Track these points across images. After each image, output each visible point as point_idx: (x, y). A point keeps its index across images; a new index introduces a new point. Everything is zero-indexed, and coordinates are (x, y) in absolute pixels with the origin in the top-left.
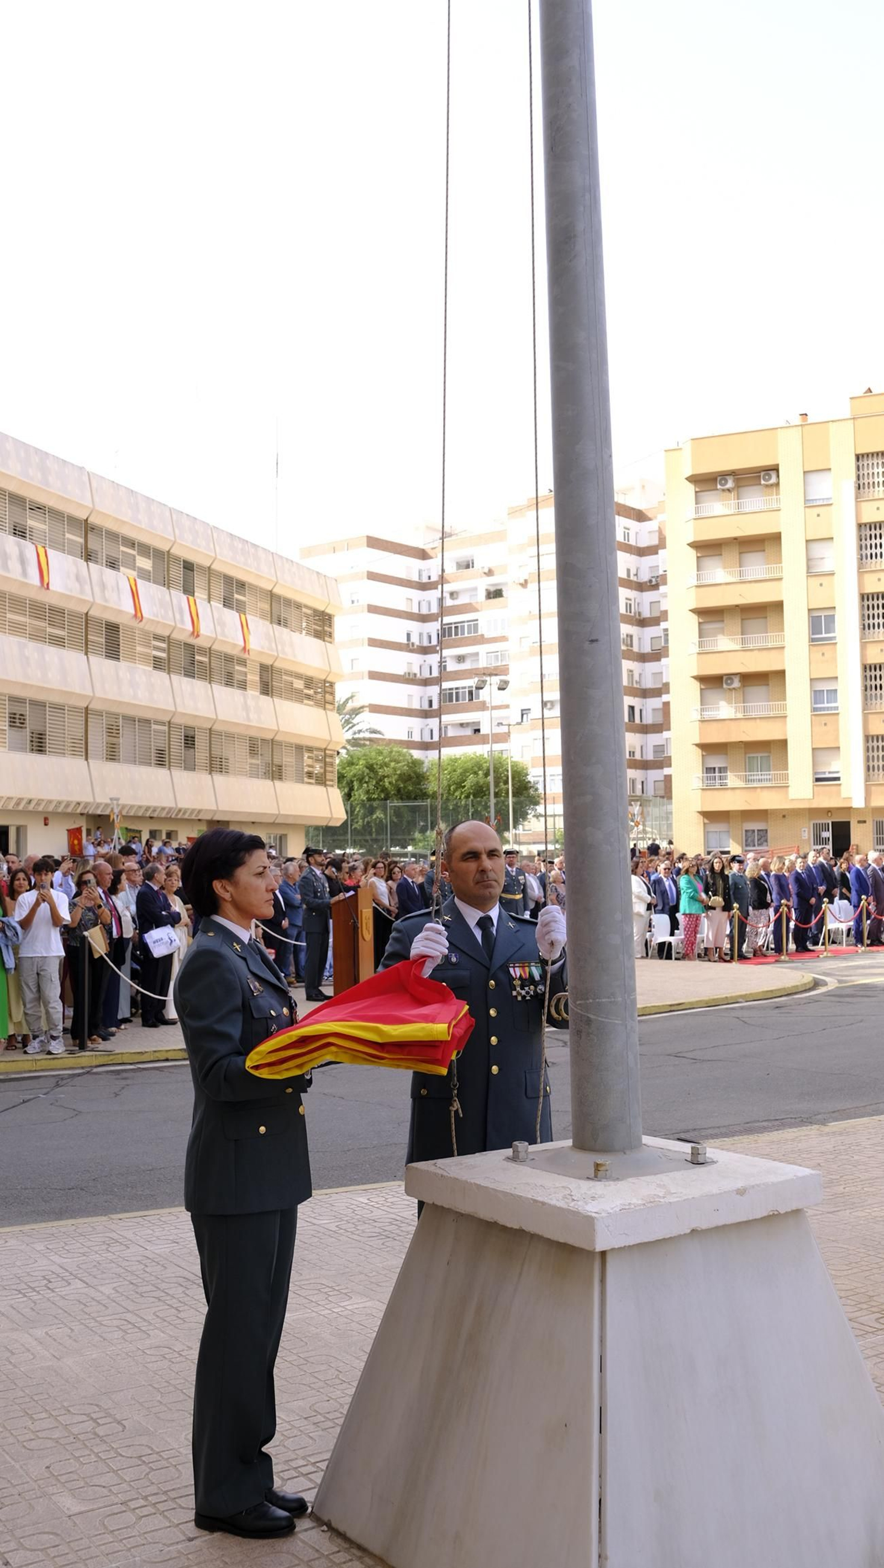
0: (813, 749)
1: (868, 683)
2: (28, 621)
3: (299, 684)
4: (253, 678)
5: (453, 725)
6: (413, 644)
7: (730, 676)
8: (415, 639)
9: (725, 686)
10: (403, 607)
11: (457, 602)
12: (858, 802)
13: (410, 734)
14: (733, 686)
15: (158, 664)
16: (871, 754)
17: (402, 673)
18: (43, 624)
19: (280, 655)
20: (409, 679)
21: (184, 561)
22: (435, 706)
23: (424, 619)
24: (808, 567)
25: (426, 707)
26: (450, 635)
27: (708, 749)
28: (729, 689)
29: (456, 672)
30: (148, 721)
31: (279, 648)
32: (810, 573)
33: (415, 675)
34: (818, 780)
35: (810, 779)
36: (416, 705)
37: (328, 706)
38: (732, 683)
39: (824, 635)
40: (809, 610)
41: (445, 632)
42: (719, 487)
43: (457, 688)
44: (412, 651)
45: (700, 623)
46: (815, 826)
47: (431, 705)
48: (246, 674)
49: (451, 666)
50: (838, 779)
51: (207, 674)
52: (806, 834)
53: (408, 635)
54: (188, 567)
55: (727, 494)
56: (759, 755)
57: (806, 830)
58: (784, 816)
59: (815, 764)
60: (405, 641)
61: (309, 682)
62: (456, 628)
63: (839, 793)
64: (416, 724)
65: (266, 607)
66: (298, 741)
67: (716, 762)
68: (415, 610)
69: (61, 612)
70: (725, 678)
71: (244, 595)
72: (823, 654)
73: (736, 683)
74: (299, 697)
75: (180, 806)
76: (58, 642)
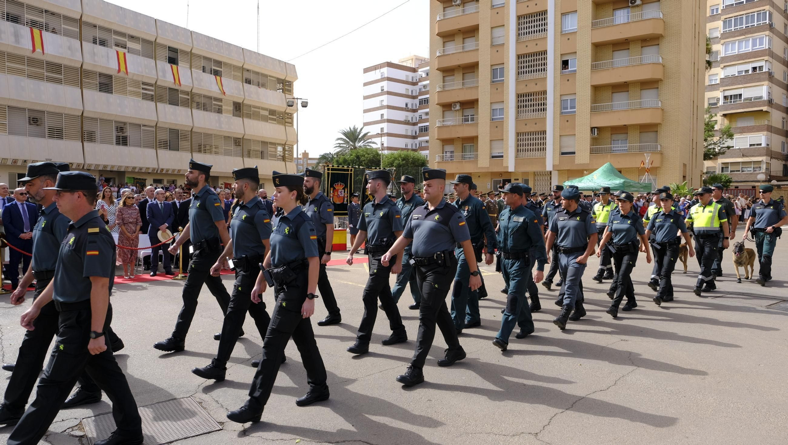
0: (491, 141)
1: (520, 104)
2: (26, 67)
3: (266, 113)
4: (228, 107)
5: (424, 141)
6: (408, 108)
7: (455, 103)
8: (410, 106)
9: (453, 109)
10: (404, 92)
11: (426, 90)
12: (511, 169)
13: (406, 145)
14: (456, 109)
15: (145, 97)
16: (519, 143)
17: (403, 120)
18: (43, 71)
19: (246, 98)
20: (406, 123)
21: (169, 47)
22: (417, 134)
23: (414, 97)
24: (492, 42)
25: (414, 134)
26: (422, 104)
27: (446, 142)
28: (455, 110)
29: (424, 119)
30: (140, 125)
31: (247, 94)
32: (492, 46)
33: (409, 121)
34: (493, 157)
35: (488, 157)
36: (409, 133)
37: (286, 124)
38: (456, 107)
39: (499, 79)
40: (492, 66)
41: (421, 102)
42: (453, 3)
43: (425, 126)
44: (408, 111)
45: (444, 77)
46: (494, 181)
47: (416, 134)
48: (221, 106)
49: (424, 117)
50: (502, 156)
51: (187, 104)
52: (489, 186)
53: (407, 105)
54: (172, 50)
55: (458, 7)
56: (469, 145)
57: (490, 183)
58: (479, 176)
59: (491, 149)
60: (405, 107)
61: (272, 112)
62: (425, 100)
63: (502, 164)
64: (409, 141)
65: (240, 75)
66: (263, 140)
67: (449, 148)
68: (410, 94)
69: (60, 66)
70: (453, 104)
71: (221, 68)
72: (497, 89)
73: (458, 107)
74: (265, 119)
75: (161, 167)
76: (58, 81)
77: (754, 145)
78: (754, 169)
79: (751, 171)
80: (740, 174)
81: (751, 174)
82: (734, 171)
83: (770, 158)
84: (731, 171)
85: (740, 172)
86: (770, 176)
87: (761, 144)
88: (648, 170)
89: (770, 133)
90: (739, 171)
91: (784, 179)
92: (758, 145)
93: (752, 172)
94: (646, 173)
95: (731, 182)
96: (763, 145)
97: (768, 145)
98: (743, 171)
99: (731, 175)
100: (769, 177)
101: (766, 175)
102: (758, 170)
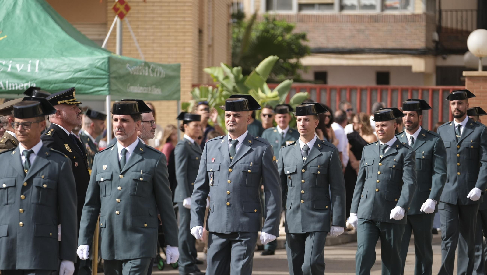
79: (372, 7)
80: (333, 19)
81: (374, 19)
82: (311, 6)
84: (301, 6)
85: (335, 11)
86: (439, 29)
88: (122, 8)
90: (330, 5)
93: (377, 11)
94: (117, 19)
95: (303, 52)
98: (342, 7)
99: (302, 20)
100: (436, 36)
101: (427, 26)
102: (398, 5)
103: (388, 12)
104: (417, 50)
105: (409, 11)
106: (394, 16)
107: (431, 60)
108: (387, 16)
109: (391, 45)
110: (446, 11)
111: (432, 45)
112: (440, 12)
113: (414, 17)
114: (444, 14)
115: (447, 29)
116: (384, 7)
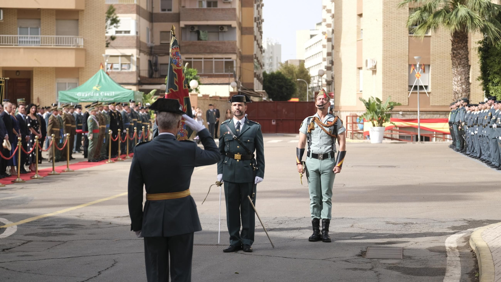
77: (121, 32)
78: (121, 66)
79: (117, 69)
81: (118, 73)
83: (138, 51)
86: (139, 76)
87: (129, 32)
89: (138, 16)
91: (151, 80)
92: (126, 32)
93: (119, 70)
96: (133, 33)
97: (137, 33)
100: (139, 79)
101: (137, 75)
102: (126, 68)
103: (123, 71)
104: (133, 83)
105: (130, 70)
106: (125, 72)
107: (137, 86)
108: (123, 72)
109: (124, 82)
110: (142, 70)
111: (138, 82)
112: (139, 71)
113: (132, 73)
114: (141, 71)
115: (142, 77)
116: (122, 69)
